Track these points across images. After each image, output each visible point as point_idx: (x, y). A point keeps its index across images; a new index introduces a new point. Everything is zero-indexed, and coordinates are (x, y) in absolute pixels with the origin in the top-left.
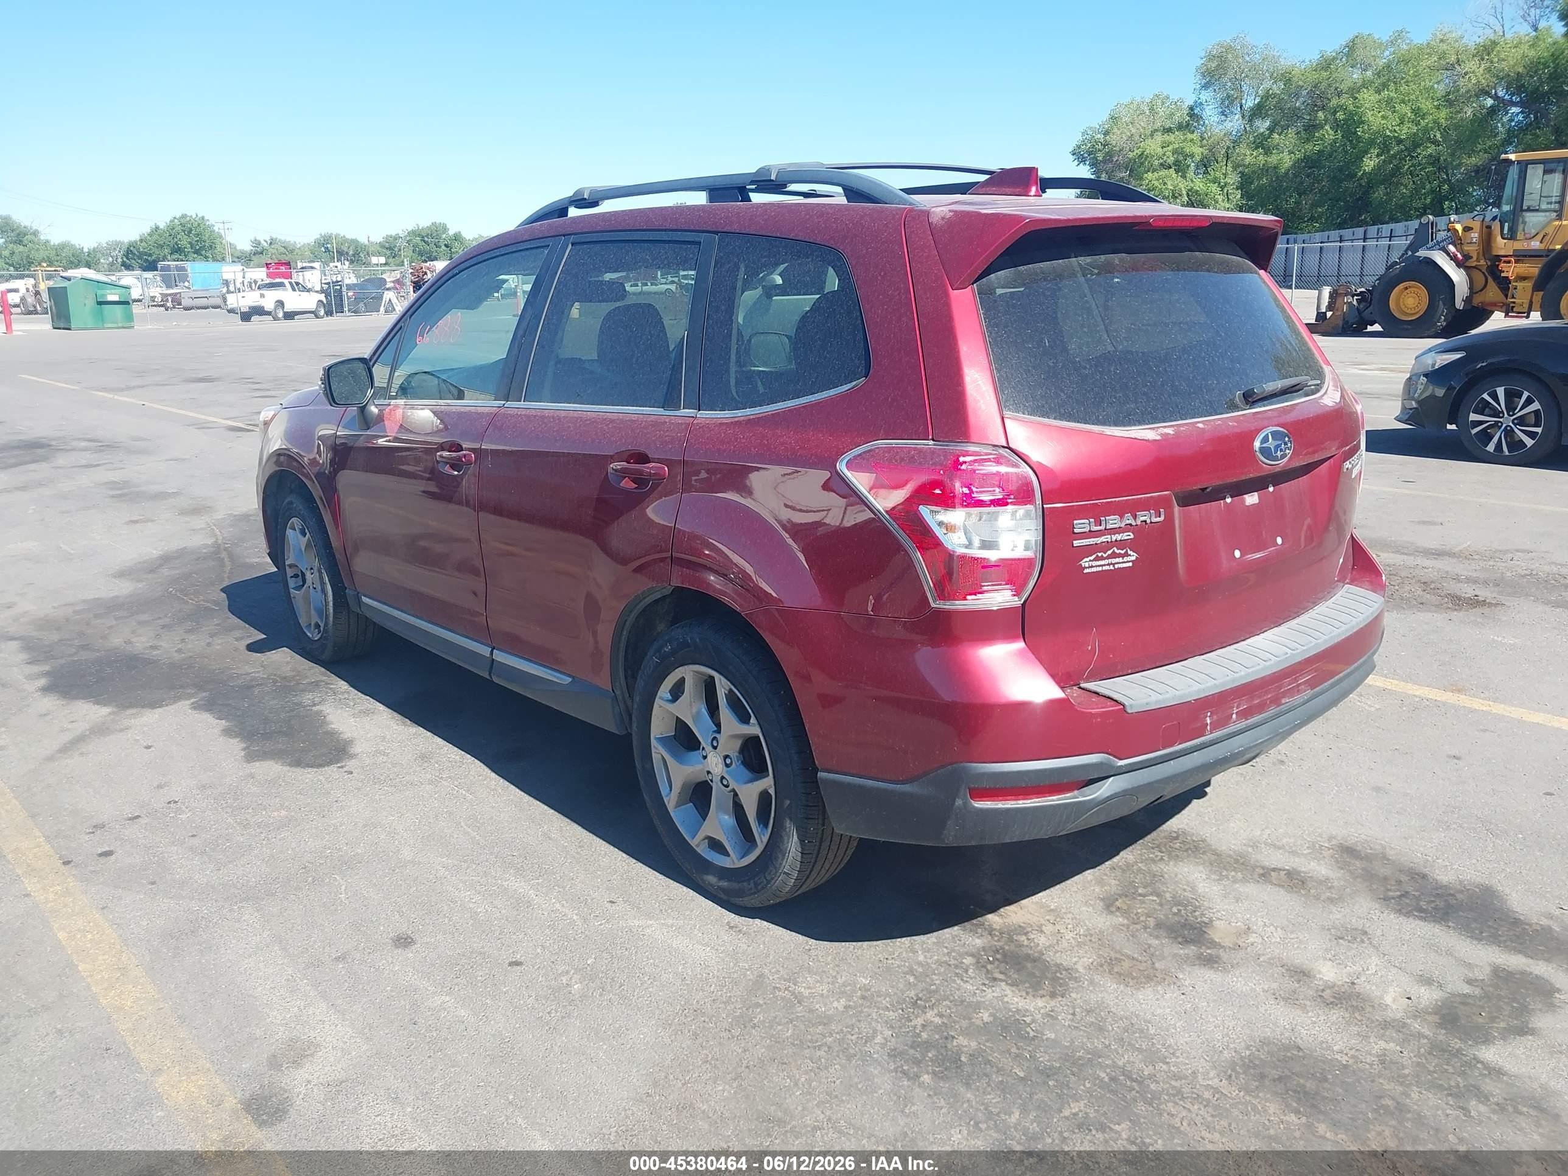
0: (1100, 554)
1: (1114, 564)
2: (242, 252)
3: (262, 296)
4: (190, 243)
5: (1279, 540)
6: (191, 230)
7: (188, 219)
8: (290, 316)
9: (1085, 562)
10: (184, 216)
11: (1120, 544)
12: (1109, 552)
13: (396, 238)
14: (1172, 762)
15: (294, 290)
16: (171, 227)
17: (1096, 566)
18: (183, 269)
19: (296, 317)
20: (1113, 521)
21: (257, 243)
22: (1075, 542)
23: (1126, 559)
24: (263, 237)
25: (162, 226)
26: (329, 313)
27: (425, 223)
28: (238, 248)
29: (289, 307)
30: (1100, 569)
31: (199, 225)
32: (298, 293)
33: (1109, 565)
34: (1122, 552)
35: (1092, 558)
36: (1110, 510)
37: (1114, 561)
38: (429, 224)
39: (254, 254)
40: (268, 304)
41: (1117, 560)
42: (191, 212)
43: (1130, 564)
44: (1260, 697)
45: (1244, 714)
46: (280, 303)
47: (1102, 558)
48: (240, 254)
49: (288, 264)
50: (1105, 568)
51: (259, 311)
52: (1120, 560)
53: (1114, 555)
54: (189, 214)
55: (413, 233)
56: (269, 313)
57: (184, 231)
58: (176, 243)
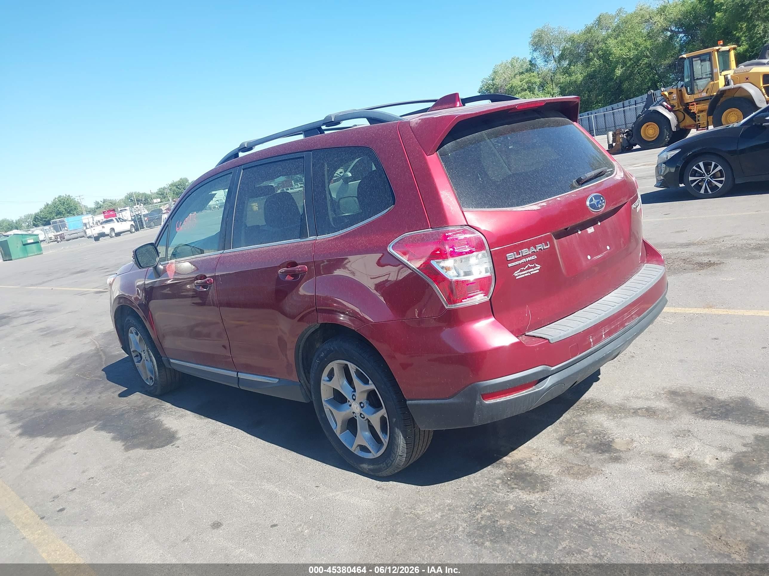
0: (522, 269)
1: (530, 272)
2: (90, 209)
3: (103, 227)
4: (65, 209)
5: (608, 248)
6: (64, 202)
7: (62, 197)
8: (118, 234)
9: (516, 274)
10: (60, 197)
11: (531, 262)
12: (527, 267)
13: (164, 189)
14: (578, 364)
15: (118, 222)
16: (54, 203)
17: (522, 275)
18: (63, 221)
19: (121, 234)
20: (525, 252)
21: (97, 203)
22: (509, 265)
23: (535, 269)
24: (100, 200)
25: (50, 203)
26: (137, 230)
27: (176, 179)
28: (88, 207)
29: (117, 231)
30: (523, 276)
31: (68, 199)
32: (120, 223)
33: (527, 273)
34: (533, 266)
35: (519, 271)
36: (522, 247)
37: (530, 271)
38: (179, 179)
39: (97, 209)
40: (107, 230)
41: (531, 270)
42: (63, 194)
43: (538, 271)
44: (614, 325)
45: (609, 334)
46: (113, 229)
47: (523, 270)
48: (89, 210)
49: (114, 210)
50: (526, 275)
51: (103, 235)
52: (533, 270)
53: (529, 268)
54: (62, 195)
55: (172, 185)
56: (108, 235)
57: (61, 204)
58: (58, 210)
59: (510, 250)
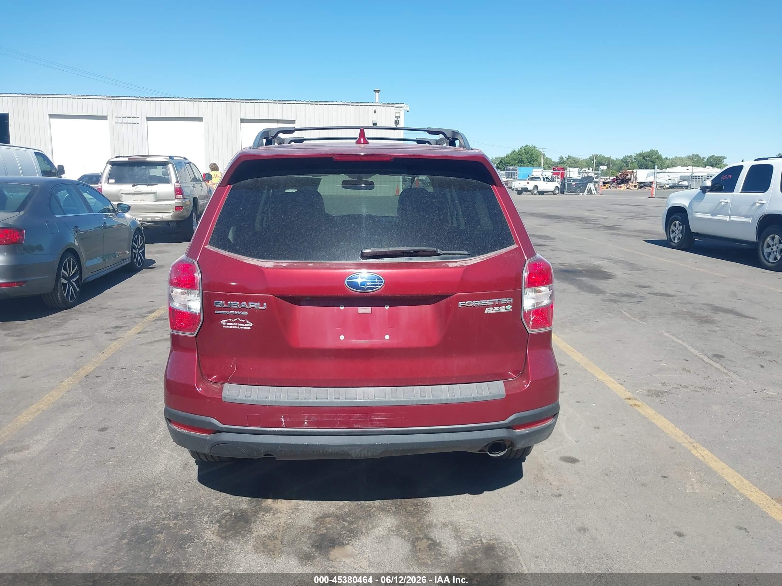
0: (230, 320)
1: (240, 326)
3: (528, 183)
4: (527, 158)
5: (387, 337)
6: (528, 152)
7: (528, 147)
8: (541, 193)
9: (223, 322)
10: (527, 146)
11: (242, 317)
12: (236, 320)
13: (630, 157)
15: (544, 181)
16: (520, 151)
17: (228, 325)
18: (516, 170)
19: (545, 194)
20: (234, 304)
21: (562, 158)
22: (215, 311)
23: (246, 325)
24: (565, 156)
25: (516, 150)
26: (563, 193)
27: (646, 150)
28: (553, 161)
29: (540, 189)
30: (232, 327)
31: (532, 150)
33: (237, 326)
34: (244, 321)
35: (226, 321)
36: (234, 299)
37: (239, 324)
40: (530, 187)
41: (241, 324)
42: (530, 145)
43: (250, 328)
44: (329, 418)
46: (536, 187)
47: (231, 322)
49: (563, 168)
50: (234, 327)
51: (525, 190)
52: (243, 325)
53: (238, 322)
54: (529, 145)
55: (640, 155)
56: (530, 191)
57: (525, 153)
58: (521, 158)
59: (221, 298)
